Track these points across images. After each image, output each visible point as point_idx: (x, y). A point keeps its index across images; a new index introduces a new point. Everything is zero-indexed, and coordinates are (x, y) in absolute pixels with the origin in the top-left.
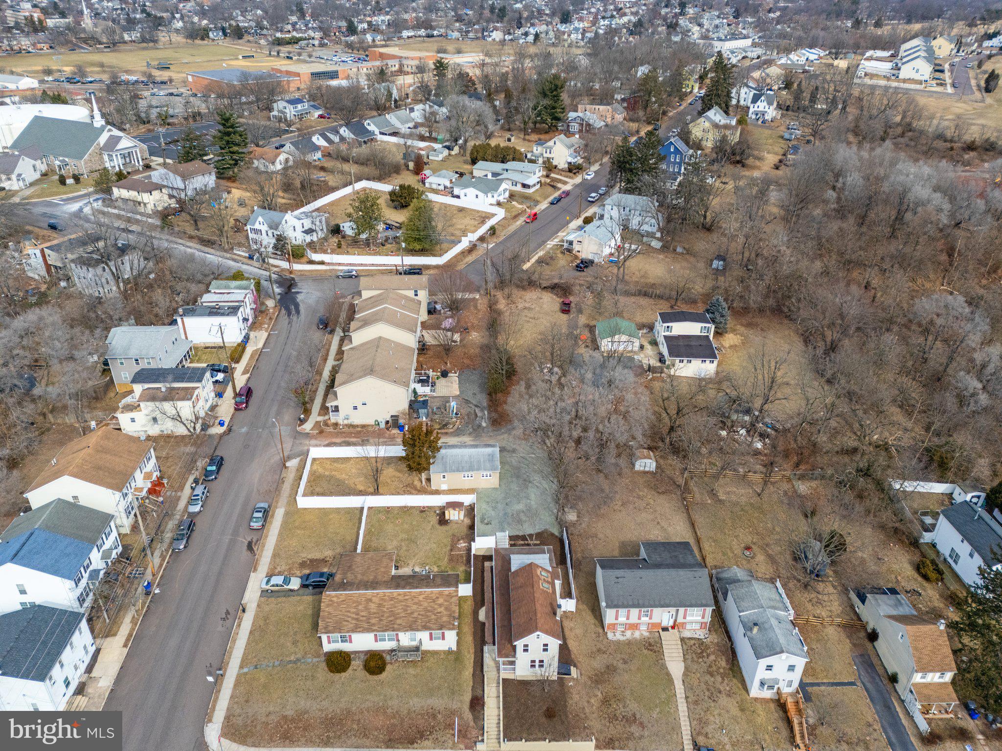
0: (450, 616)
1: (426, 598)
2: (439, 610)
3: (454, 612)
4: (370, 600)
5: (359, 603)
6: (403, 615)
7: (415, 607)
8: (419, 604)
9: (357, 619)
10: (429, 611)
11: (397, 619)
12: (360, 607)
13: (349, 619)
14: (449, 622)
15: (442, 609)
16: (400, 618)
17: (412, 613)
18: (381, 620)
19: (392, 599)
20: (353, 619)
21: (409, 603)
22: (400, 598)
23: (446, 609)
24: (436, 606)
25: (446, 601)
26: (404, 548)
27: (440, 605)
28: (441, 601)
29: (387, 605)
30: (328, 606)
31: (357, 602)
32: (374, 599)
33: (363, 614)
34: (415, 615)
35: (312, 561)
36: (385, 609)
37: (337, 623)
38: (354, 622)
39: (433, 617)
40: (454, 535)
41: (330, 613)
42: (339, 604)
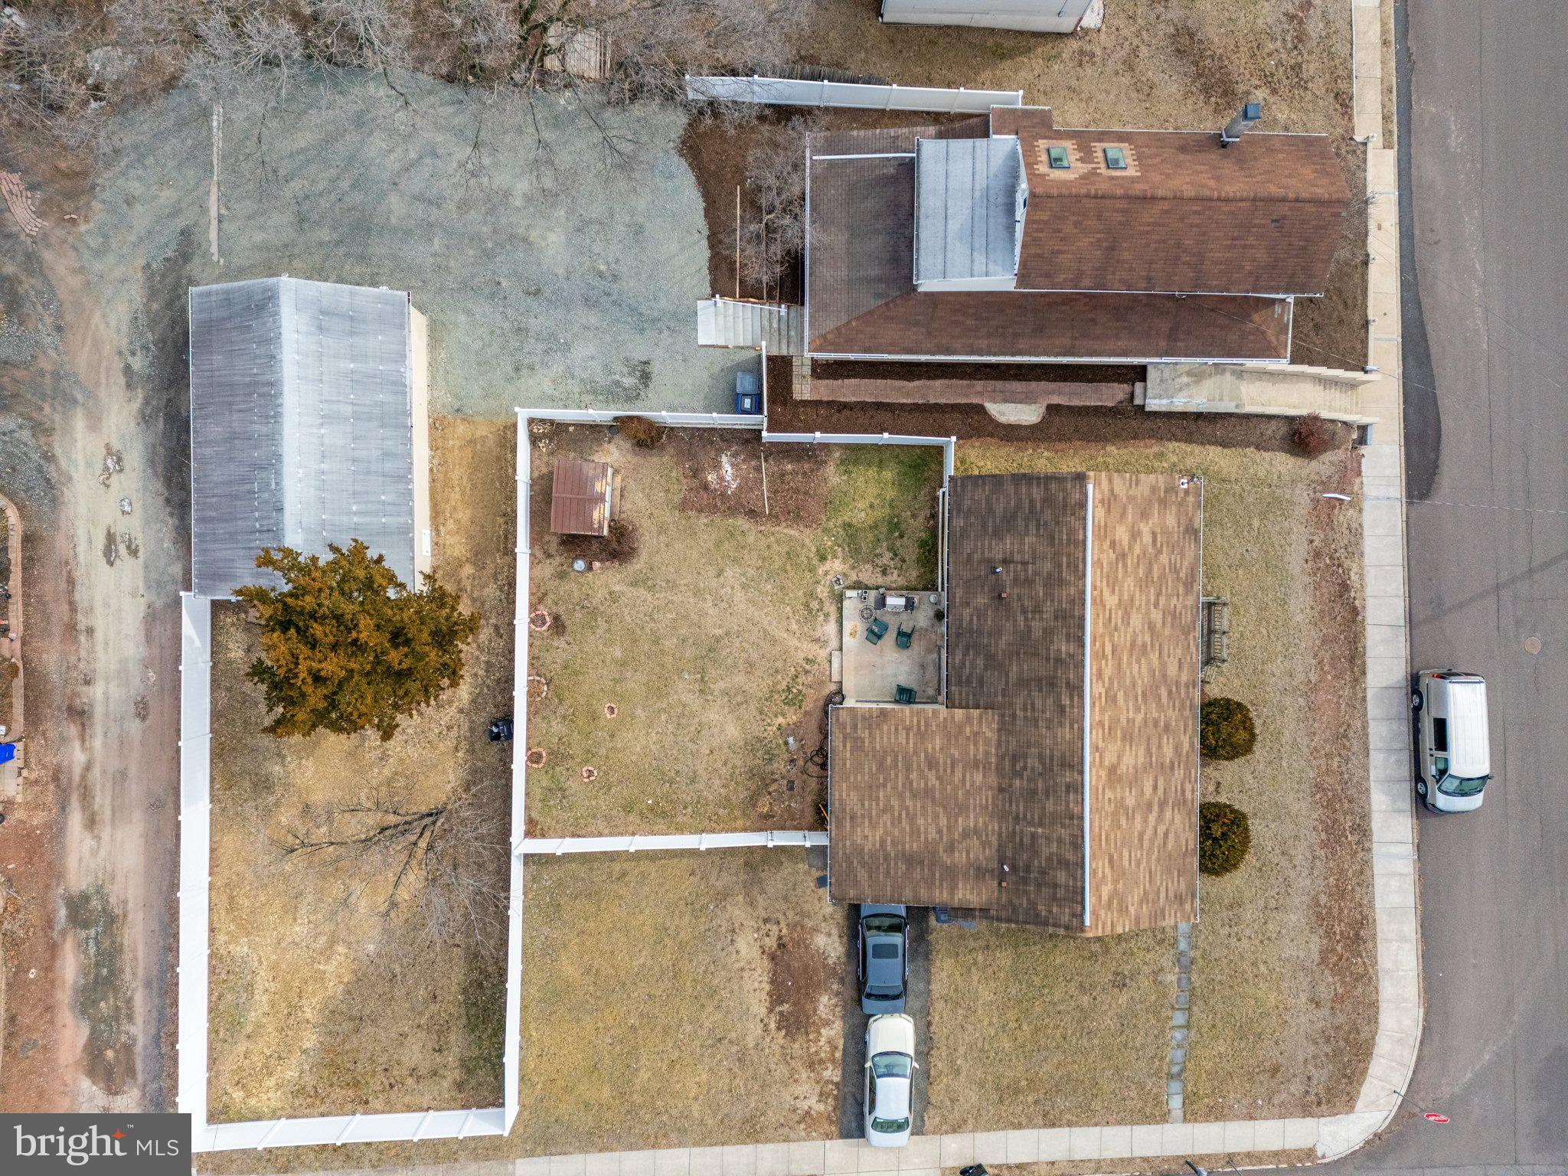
0: (1163, 503)
1: (1113, 583)
2: (1147, 538)
3: (1154, 489)
4: (1112, 770)
5: (1120, 804)
6: (1154, 657)
7: (1136, 620)
8: (1126, 608)
9: (1162, 805)
10: (1149, 571)
11: (1164, 676)
12: (1130, 801)
13: (1161, 830)
14: (1180, 504)
15: (1145, 529)
16: (1163, 665)
17: (1151, 627)
18: (1167, 728)
19: (1111, 698)
20: (1160, 818)
21: (1123, 638)
22: (1108, 672)
23: (1145, 515)
24: (1137, 550)
25: (1123, 515)
26: (740, 679)
27: (1135, 535)
28: (1122, 534)
29: (1127, 712)
30: (1123, 910)
31: (1115, 814)
32: (1110, 759)
33: (1148, 790)
34: (1156, 616)
35: (777, 997)
36: (1140, 717)
37: (1169, 870)
38: (1168, 814)
39: (1164, 558)
40: (684, 506)
41: (1144, 899)
42: (1119, 873)
